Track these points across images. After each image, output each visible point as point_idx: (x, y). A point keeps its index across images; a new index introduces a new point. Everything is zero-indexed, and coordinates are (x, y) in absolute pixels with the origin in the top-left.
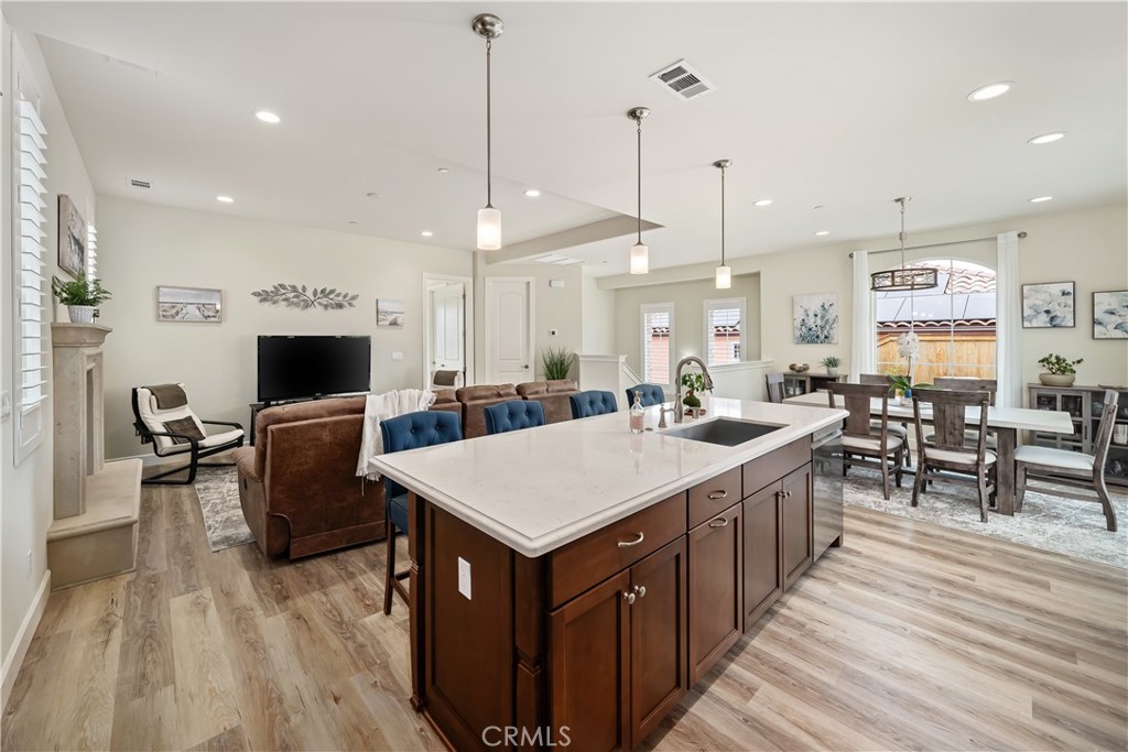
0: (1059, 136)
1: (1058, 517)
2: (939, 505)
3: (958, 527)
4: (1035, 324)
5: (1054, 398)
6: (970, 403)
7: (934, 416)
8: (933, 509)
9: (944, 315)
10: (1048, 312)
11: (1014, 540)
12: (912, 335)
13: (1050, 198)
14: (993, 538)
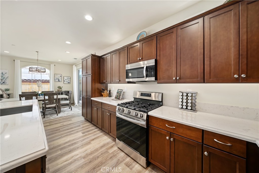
0: (69, 52)
1: (65, 111)
2: (48, 116)
3: (54, 118)
4: (56, 81)
5: (60, 93)
6: (55, 95)
7: (48, 98)
8: (48, 117)
9: (30, 78)
10: (58, 79)
11: (63, 116)
12: (40, 82)
13: (60, 60)
14: (60, 117)
